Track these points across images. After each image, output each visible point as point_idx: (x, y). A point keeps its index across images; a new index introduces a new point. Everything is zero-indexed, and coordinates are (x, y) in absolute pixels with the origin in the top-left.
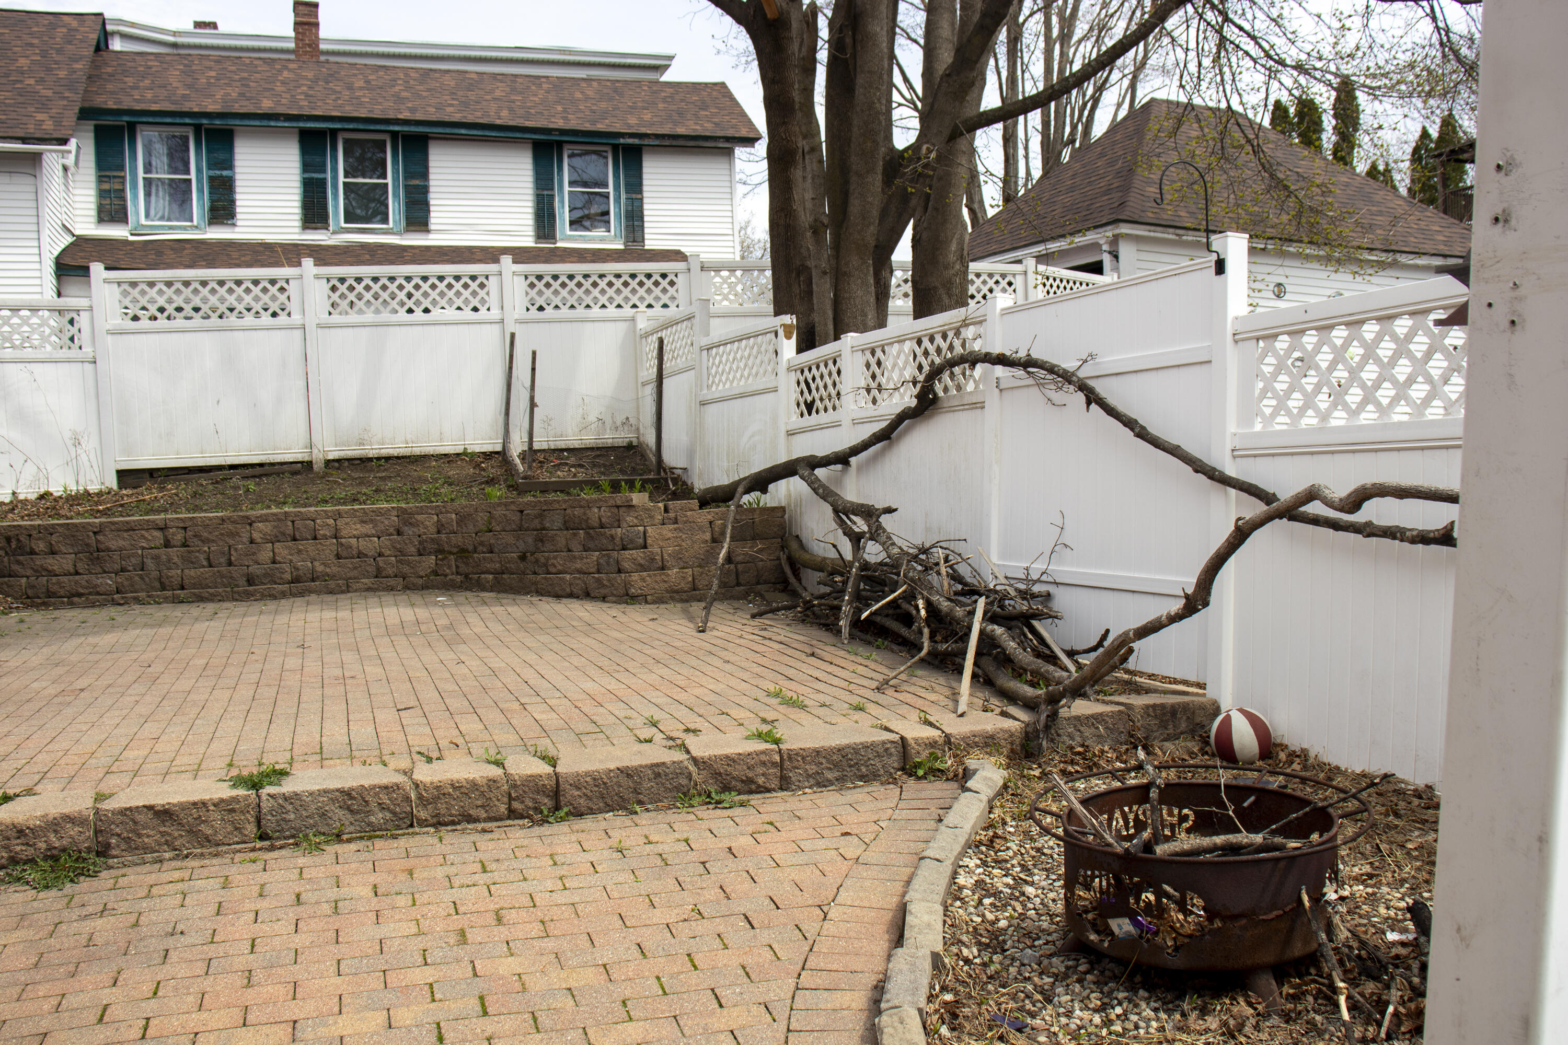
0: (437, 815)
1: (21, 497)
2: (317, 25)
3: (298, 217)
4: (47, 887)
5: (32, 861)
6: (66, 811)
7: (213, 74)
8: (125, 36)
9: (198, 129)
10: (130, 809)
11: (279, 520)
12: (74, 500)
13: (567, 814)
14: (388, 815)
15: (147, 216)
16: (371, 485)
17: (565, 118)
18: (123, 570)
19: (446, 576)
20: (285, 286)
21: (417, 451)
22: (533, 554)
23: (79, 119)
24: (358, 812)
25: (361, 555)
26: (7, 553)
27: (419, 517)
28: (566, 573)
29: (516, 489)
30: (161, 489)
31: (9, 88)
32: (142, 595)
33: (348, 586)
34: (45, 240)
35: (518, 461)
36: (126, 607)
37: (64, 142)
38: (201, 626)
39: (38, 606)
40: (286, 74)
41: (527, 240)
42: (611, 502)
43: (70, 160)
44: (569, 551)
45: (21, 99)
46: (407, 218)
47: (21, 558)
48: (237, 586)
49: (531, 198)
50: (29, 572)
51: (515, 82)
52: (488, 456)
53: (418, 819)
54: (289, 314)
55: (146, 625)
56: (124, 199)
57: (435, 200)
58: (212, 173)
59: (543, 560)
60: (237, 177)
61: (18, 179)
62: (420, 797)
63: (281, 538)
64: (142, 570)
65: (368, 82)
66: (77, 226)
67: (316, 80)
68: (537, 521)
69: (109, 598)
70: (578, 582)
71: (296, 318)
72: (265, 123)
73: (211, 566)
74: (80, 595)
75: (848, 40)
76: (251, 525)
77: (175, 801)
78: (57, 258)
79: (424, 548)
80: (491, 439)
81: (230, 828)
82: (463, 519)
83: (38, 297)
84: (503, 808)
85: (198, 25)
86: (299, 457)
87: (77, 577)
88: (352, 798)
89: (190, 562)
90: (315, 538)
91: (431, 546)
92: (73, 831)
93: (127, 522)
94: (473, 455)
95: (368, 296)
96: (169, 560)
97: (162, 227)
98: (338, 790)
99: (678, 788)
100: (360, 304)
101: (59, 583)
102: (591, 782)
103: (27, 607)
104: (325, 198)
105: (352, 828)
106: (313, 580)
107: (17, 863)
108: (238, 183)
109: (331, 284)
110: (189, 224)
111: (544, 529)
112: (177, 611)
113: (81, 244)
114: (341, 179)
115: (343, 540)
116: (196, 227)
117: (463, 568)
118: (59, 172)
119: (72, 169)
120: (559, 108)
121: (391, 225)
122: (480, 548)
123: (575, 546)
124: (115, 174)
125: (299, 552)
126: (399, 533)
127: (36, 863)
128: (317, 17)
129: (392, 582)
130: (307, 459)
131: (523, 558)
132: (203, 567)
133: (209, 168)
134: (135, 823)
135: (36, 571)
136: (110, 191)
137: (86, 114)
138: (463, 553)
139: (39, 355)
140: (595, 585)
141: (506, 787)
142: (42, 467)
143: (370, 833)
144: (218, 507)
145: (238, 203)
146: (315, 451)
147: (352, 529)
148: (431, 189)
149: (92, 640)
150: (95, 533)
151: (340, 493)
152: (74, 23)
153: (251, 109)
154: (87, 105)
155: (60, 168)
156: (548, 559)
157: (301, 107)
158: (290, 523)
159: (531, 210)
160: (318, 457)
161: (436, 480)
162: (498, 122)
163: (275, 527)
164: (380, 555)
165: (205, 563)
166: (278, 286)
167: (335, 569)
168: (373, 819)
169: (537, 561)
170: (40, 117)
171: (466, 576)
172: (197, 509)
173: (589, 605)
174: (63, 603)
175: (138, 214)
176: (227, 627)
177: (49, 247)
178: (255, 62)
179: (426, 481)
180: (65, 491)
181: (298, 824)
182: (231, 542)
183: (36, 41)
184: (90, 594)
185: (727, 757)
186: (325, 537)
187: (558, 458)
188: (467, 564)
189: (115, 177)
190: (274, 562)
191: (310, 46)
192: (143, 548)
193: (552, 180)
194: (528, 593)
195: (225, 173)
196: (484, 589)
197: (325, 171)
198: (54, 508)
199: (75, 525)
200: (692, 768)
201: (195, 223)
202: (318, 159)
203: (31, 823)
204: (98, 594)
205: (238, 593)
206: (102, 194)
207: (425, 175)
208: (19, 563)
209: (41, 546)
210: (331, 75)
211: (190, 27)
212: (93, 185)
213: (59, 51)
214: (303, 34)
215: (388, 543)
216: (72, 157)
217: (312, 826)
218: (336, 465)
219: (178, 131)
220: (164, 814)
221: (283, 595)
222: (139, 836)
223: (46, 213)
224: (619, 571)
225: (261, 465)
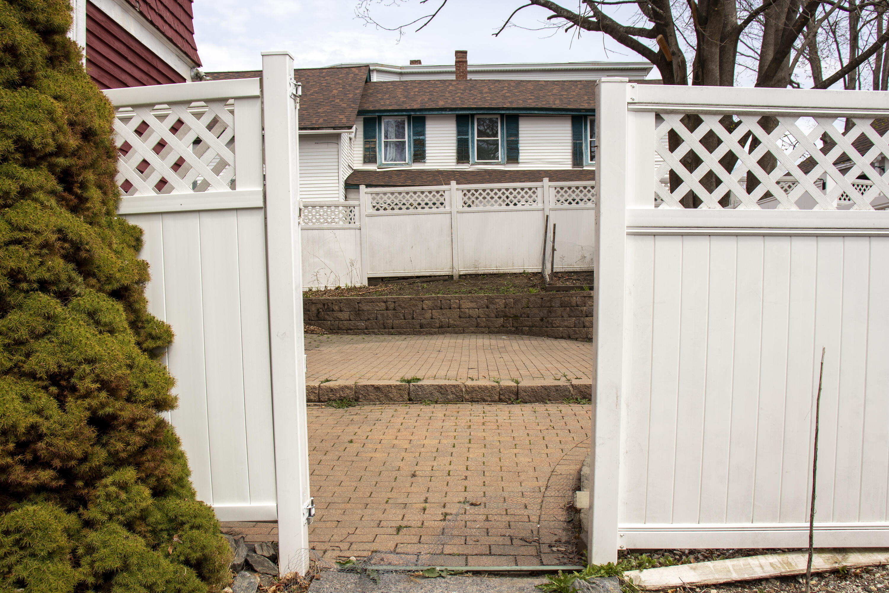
0: (472, 398)
1: (329, 288)
2: (466, 62)
3: (455, 158)
4: (339, 408)
5: (335, 400)
6: (346, 384)
7: (417, 90)
8: (378, 71)
9: (409, 117)
10: (366, 385)
11: (435, 300)
12: (350, 290)
13: (521, 401)
14: (454, 396)
15: (385, 159)
16: (478, 286)
17: (588, 103)
18: (369, 319)
19: (507, 327)
20: (443, 194)
21: (501, 271)
22: (546, 318)
23: (357, 115)
24: (444, 394)
25: (470, 317)
26: (323, 311)
27: (497, 300)
28: (560, 327)
29: (545, 290)
30: (386, 286)
31: (329, 104)
32: (376, 330)
33: (464, 331)
34: (341, 173)
35: (547, 277)
36: (369, 335)
37: (350, 128)
38: (398, 343)
39: (334, 333)
40: (451, 87)
41: (568, 166)
42: (582, 295)
43: (352, 136)
44: (562, 317)
45: (334, 109)
46: (508, 157)
47: (329, 313)
48: (416, 328)
49: (570, 144)
50: (331, 319)
51: (564, 85)
52: (535, 274)
53: (465, 399)
54: (445, 207)
55: (376, 341)
56: (375, 152)
57: (522, 147)
58: (415, 138)
59: (550, 321)
60: (427, 139)
61: (331, 146)
62: (466, 391)
63: (435, 308)
64: (376, 319)
65: (490, 89)
66: (355, 165)
67: (464, 90)
68: (549, 303)
69: (363, 331)
70: (566, 331)
71: (448, 208)
72: (440, 112)
73: (405, 319)
74: (351, 329)
75: (700, 73)
76: (422, 301)
77: (381, 384)
78: (346, 181)
79: (498, 315)
80: (537, 266)
81: (399, 396)
82: (516, 302)
83: (337, 199)
84: (497, 398)
85: (412, 62)
86: (447, 273)
87: (350, 322)
88: (442, 389)
89: (396, 317)
90: (450, 308)
91: (502, 314)
92: (348, 391)
93: (371, 299)
94: (528, 273)
95: (481, 198)
96: (388, 316)
97: (392, 164)
98: (437, 385)
99: (565, 396)
100: (476, 202)
101: (343, 324)
102: (531, 390)
103: (330, 333)
104: (468, 148)
105: (441, 400)
106: (449, 327)
107: (330, 400)
108: (427, 142)
109: (464, 193)
110: (404, 162)
111: (551, 307)
112: (390, 337)
113: (356, 173)
114: (476, 138)
115: (462, 310)
116: (407, 164)
117: (516, 324)
118: (347, 140)
119: (353, 139)
120: (586, 98)
121: (500, 160)
122: (523, 315)
123: (565, 315)
124: (372, 140)
125: (443, 314)
126: (487, 307)
127: (336, 401)
128: (466, 58)
129: (483, 329)
130: (450, 274)
131: (542, 320)
132: (402, 319)
133: (414, 136)
134: (368, 390)
135: (334, 318)
136: (369, 148)
137: (360, 113)
138: (516, 317)
139: (338, 226)
140: (573, 333)
141: (498, 390)
142: (337, 275)
143: (448, 402)
144: (410, 294)
145: (427, 152)
146: (454, 270)
147: (466, 305)
148: (520, 142)
149: (355, 346)
150: (358, 303)
151: (463, 289)
152: (356, 71)
153: (434, 106)
154: (360, 109)
155: (348, 139)
156: (553, 320)
157: (457, 104)
158: (439, 301)
159: (570, 151)
160: (456, 273)
161: (509, 285)
162: (554, 107)
163: (433, 303)
164: (478, 317)
165: (403, 318)
166: (440, 194)
167: (458, 323)
168: (449, 397)
169: (548, 321)
170: (341, 117)
171: (517, 328)
172: (400, 294)
173: (569, 342)
174: (344, 332)
175: (381, 158)
176: (409, 344)
177: (342, 176)
178: (437, 83)
179: (504, 285)
180: (346, 286)
181: (422, 396)
182: (414, 309)
183: (340, 81)
184: (355, 329)
185: (585, 385)
186: (455, 308)
187: (568, 276)
188: (517, 322)
189: (372, 141)
190: (432, 319)
191: (463, 72)
192: (377, 310)
193: (582, 135)
194: (542, 337)
195: (421, 137)
196: (524, 334)
197: (468, 135)
198: (342, 293)
199: (350, 299)
200: (571, 389)
201: (407, 162)
202: (465, 129)
203: (335, 387)
204: (358, 329)
205: (416, 331)
206: (366, 150)
207: (517, 135)
208: (328, 315)
209: (336, 308)
210: (472, 87)
211: (408, 64)
212: (362, 146)
213: (350, 85)
214: (460, 67)
215: (482, 312)
216: (354, 134)
217: (427, 398)
218: (464, 277)
219: (399, 119)
220: (377, 388)
221: (435, 333)
222: (369, 395)
223: (342, 160)
224: (584, 327)
225: (430, 276)
